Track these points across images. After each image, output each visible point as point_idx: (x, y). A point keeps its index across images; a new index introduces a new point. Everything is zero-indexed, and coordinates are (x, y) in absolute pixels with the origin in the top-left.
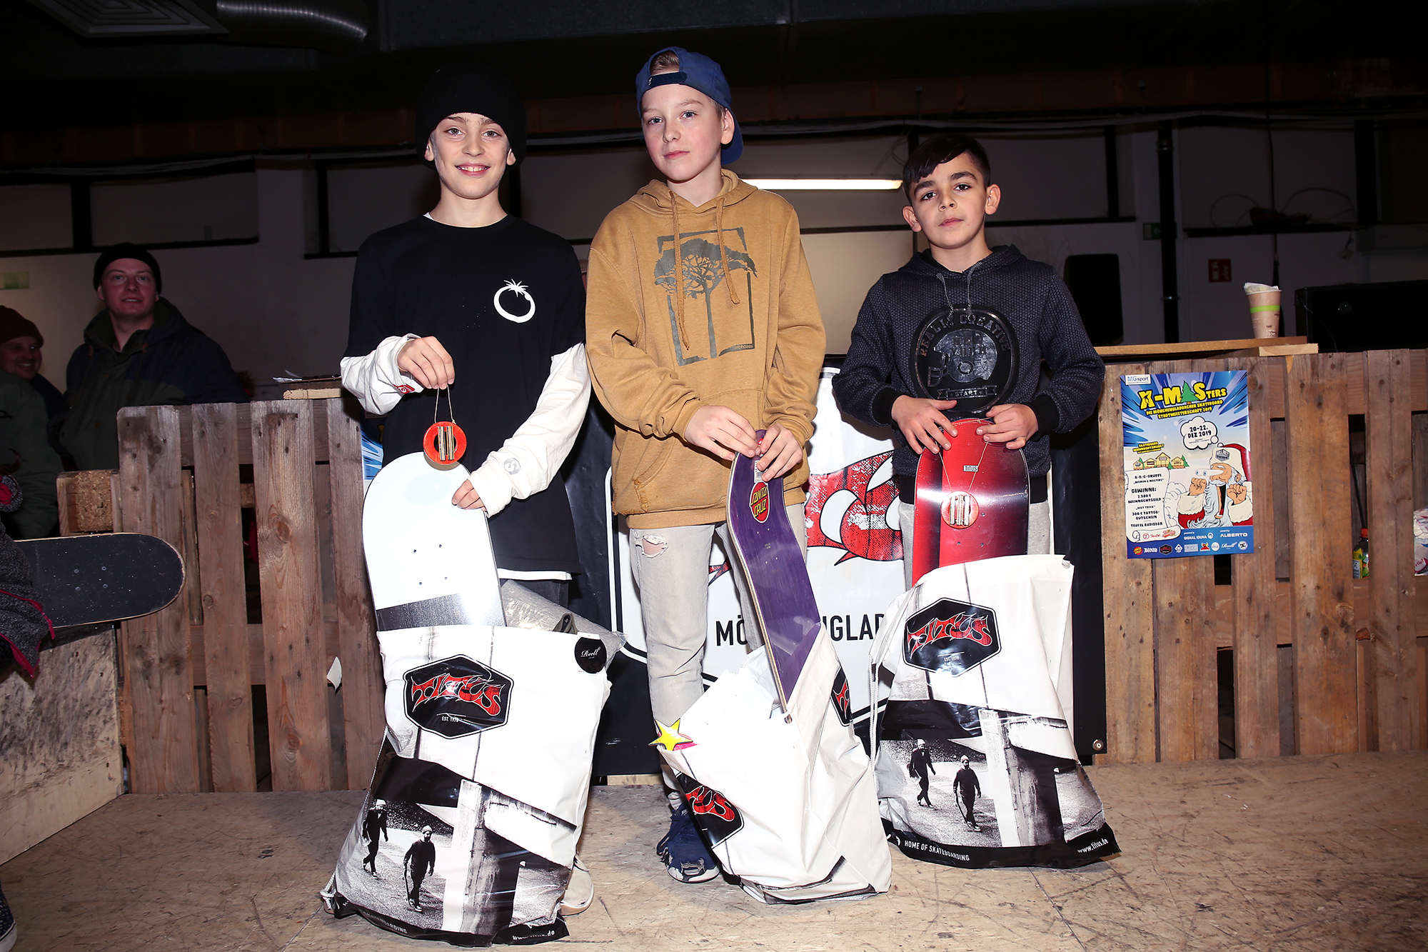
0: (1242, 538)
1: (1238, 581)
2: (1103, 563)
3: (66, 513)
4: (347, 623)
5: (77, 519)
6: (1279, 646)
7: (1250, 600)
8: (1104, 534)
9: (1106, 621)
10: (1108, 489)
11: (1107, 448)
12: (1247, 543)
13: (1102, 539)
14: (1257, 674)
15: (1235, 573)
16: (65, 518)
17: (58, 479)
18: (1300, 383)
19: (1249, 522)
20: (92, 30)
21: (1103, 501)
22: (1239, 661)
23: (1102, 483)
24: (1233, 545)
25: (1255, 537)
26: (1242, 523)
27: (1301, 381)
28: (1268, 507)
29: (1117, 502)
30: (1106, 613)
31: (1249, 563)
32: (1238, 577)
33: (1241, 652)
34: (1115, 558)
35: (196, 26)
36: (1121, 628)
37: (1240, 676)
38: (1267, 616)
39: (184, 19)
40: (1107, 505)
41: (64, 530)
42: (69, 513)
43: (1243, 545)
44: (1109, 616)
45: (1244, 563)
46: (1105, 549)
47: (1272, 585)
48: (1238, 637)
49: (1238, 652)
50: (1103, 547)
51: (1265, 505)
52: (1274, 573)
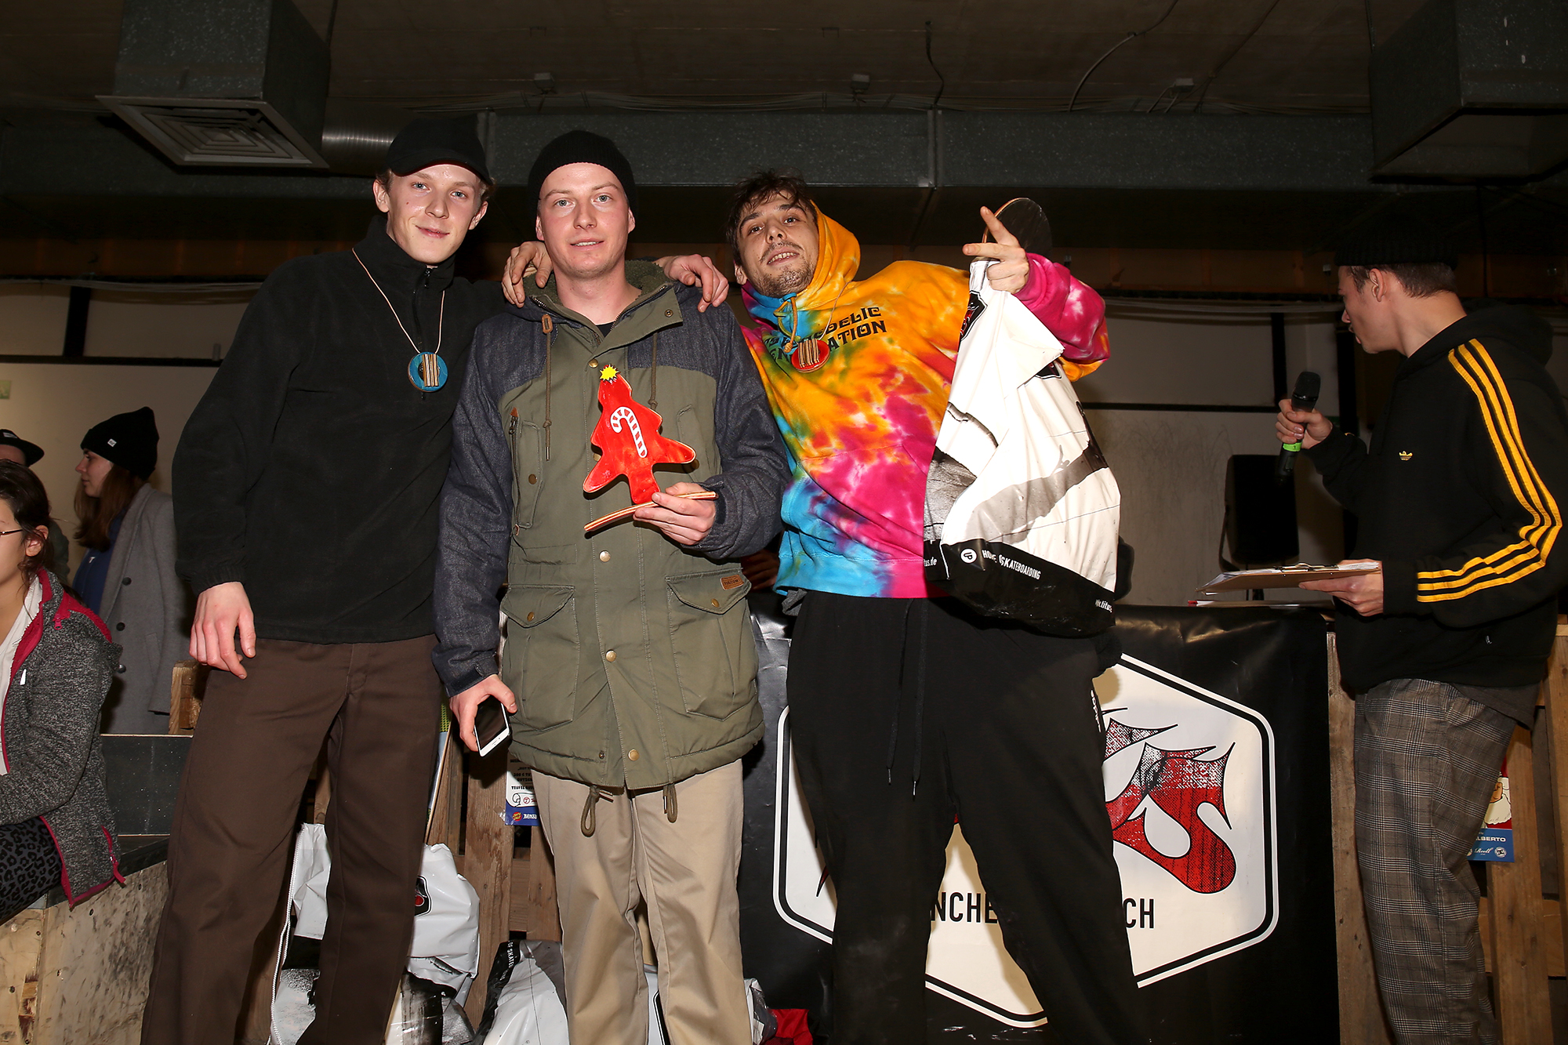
0: (1499, 844)
1: (1496, 894)
2: (1334, 858)
3: (178, 707)
4: (474, 859)
5: (189, 713)
6: (1550, 978)
7: (1511, 917)
8: (1335, 824)
9: (1338, 928)
10: (1339, 773)
11: (1338, 727)
12: (1506, 849)
13: (1333, 830)
14: (1526, 1011)
15: (1492, 884)
16: (176, 711)
17: (175, 668)
18: (1562, 669)
19: (1508, 824)
20: (188, 158)
21: (1334, 787)
22: (1501, 993)
23: (1332, 765)
24: (1488, 851)
25: (1514, 844)
26: (1499, 825)
27: (1563, 666)
28: (1529, 808)
29: (1349, 789)
30: (1337, 918)
31: (1508, 874)
32: (1496, 889)
33: (1503, 981)
34: (1348, 853)
35: (299, 160)
36: (1356, 938)
37: (1504, 1011)
38: (1534, 940)
39: (286, 152)
40: (1338, 791)
41: (173, 726)
42: (181, 706)
43: (1501, 853)
44: (1341, 921)
45: (1502, 874)
46: (1336, 841)
47: (1539, 902)
48: (1499, 962)
49: (1500, 981)
50: (1334, 839)
51: (1526, 805)
52: (1540, 888)
